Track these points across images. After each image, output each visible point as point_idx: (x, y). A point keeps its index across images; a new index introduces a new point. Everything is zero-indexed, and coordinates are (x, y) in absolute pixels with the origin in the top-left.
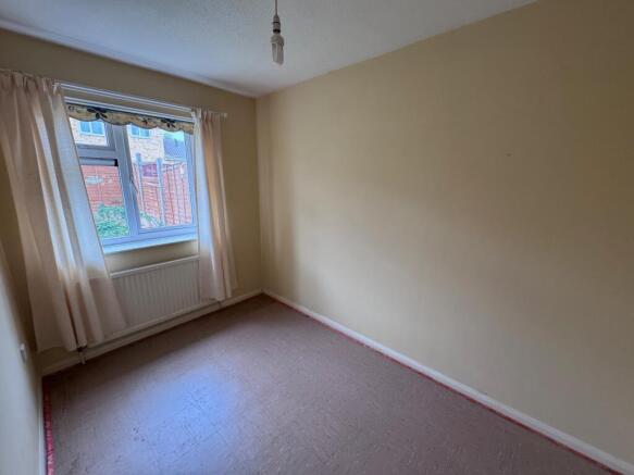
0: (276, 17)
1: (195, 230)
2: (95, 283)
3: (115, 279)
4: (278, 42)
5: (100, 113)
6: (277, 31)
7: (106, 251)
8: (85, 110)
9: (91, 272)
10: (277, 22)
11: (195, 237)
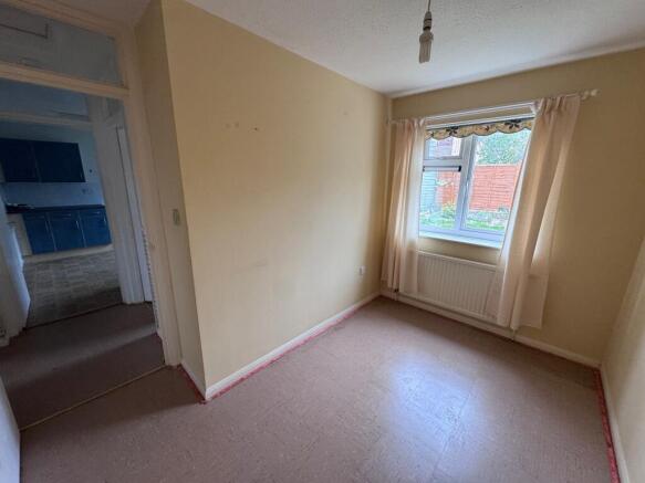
0: (428, 14)
1: (502, 238)
2: (411, 253)
3: (420, 256)
4: (426, 40)
5: (452, 131)
6: (427, 28)
7: (421, 234)
8: (444, 131)
9: (412, 244)
10: (428, 19)
11: (499, 246)
